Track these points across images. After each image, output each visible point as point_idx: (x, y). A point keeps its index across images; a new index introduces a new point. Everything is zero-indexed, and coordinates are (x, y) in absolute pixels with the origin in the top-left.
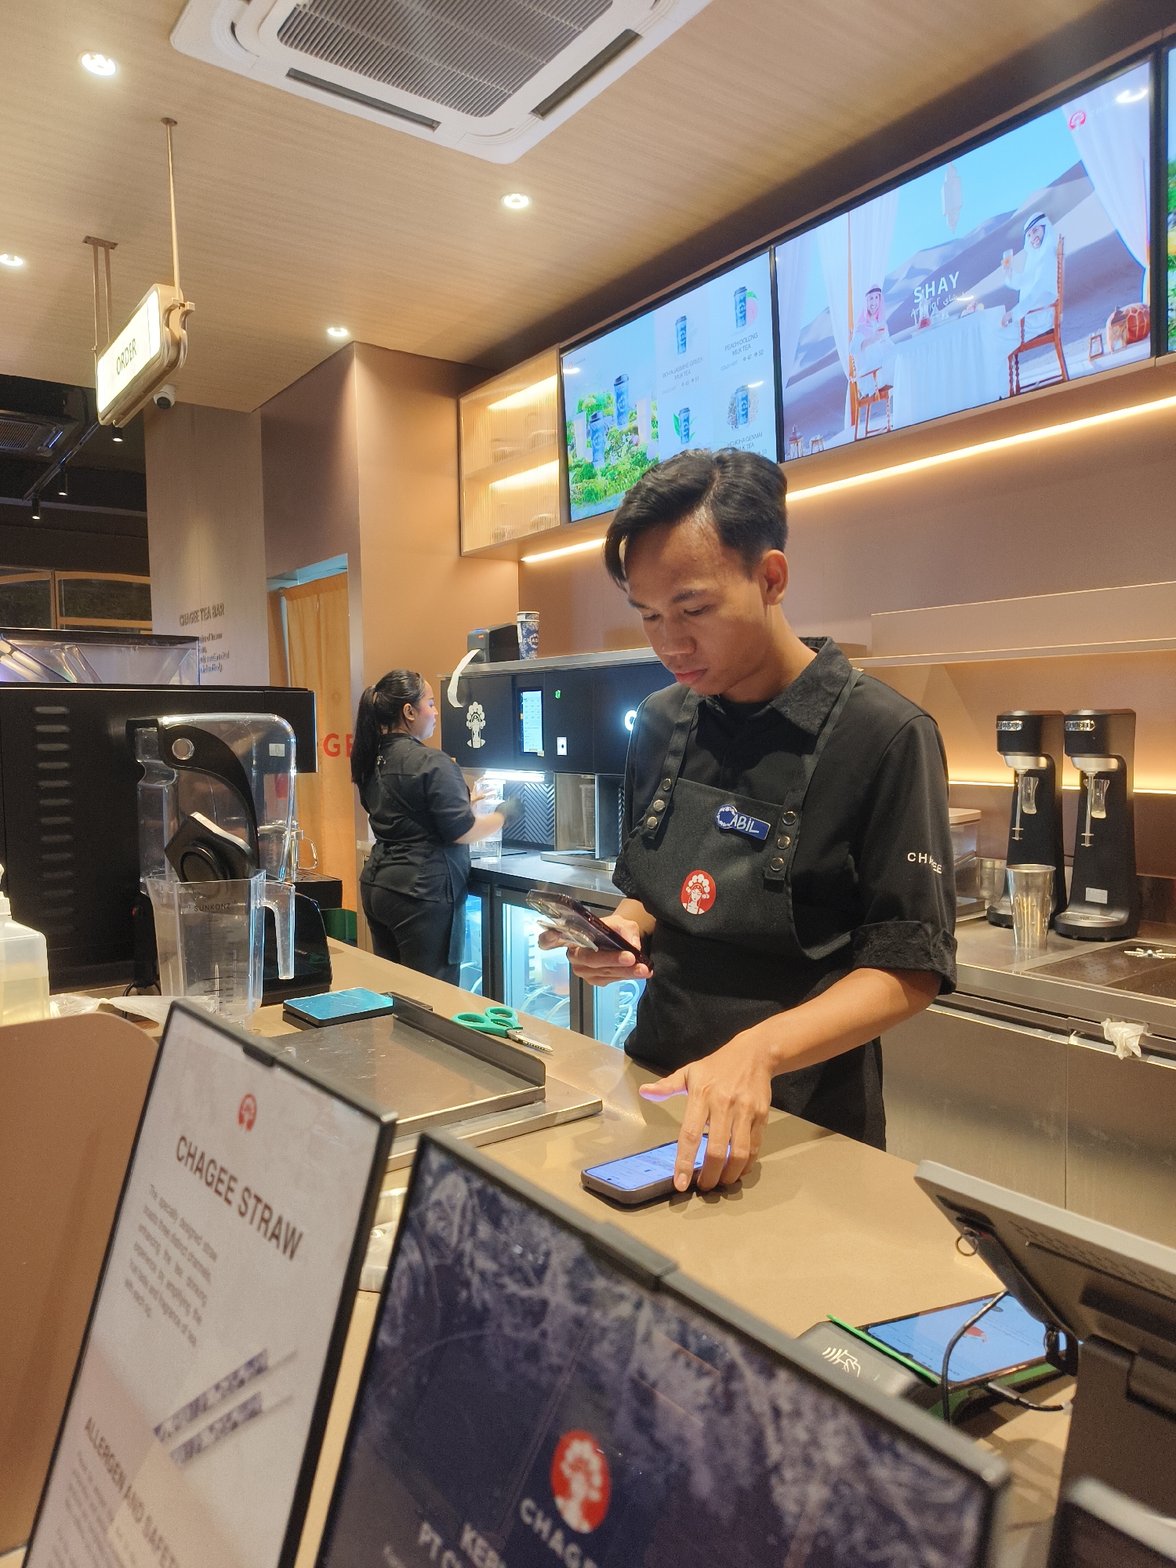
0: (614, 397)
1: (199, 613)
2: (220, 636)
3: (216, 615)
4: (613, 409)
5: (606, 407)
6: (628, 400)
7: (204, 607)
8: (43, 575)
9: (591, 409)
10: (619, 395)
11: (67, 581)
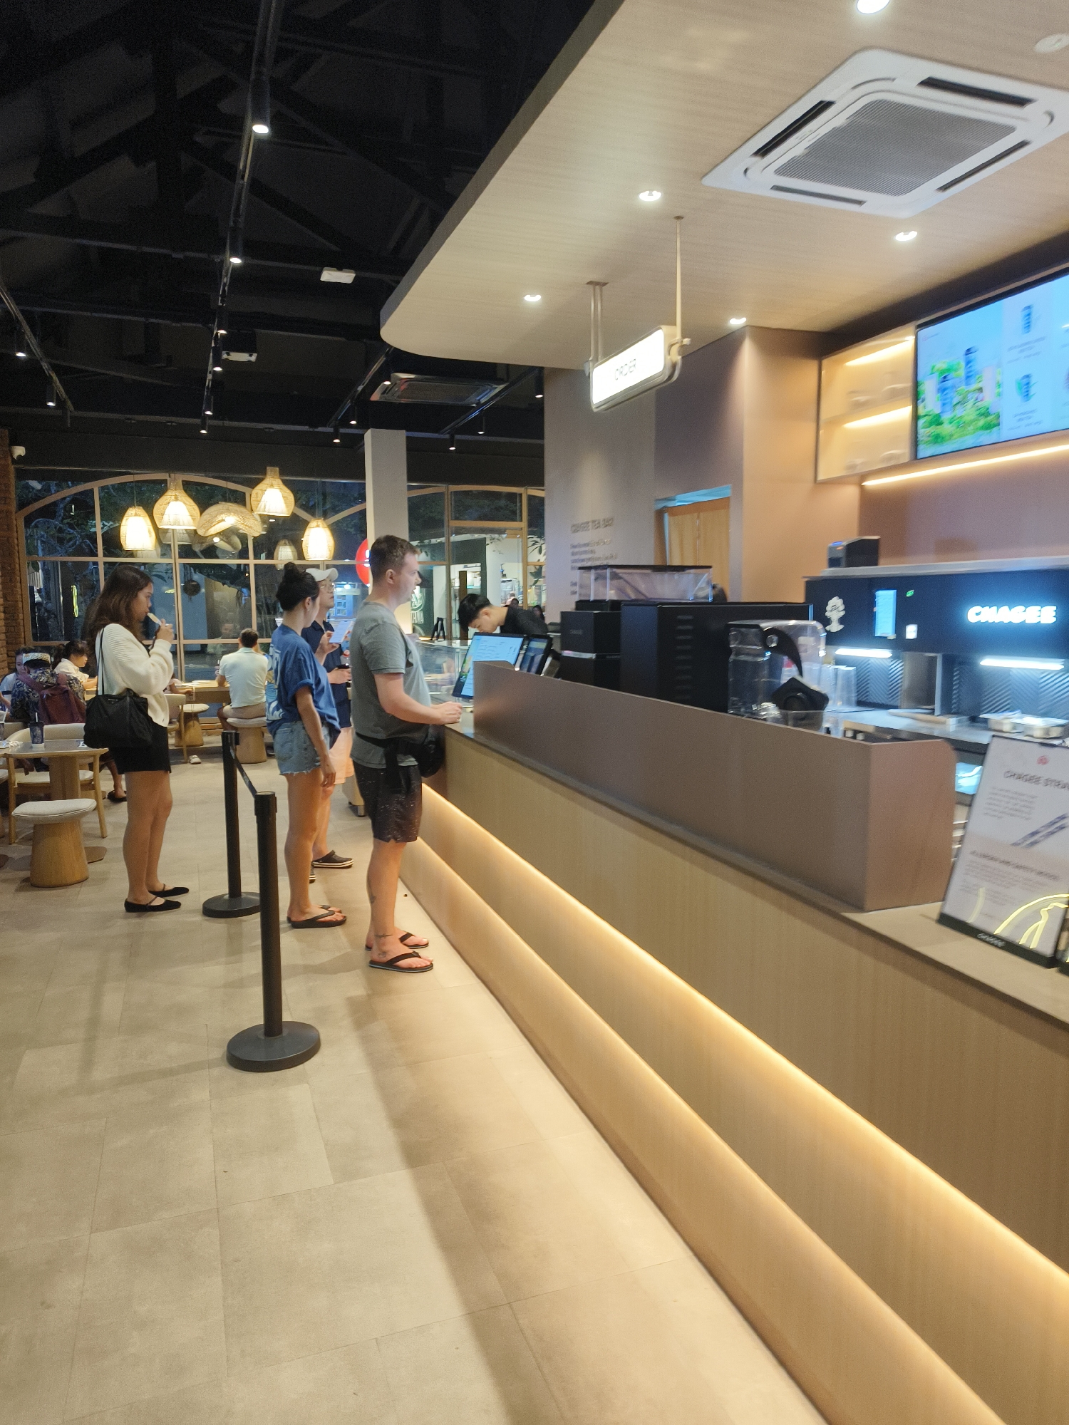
0: (963, 364)
1: (591, 524)
3: (607, 526)
4: (962, 373)
5: (956, 370)
6: (976, 366)
7: (596, 519)
8: (440, 488)
9: (942, 372)
10: (968, 362)
11: (456, 493)
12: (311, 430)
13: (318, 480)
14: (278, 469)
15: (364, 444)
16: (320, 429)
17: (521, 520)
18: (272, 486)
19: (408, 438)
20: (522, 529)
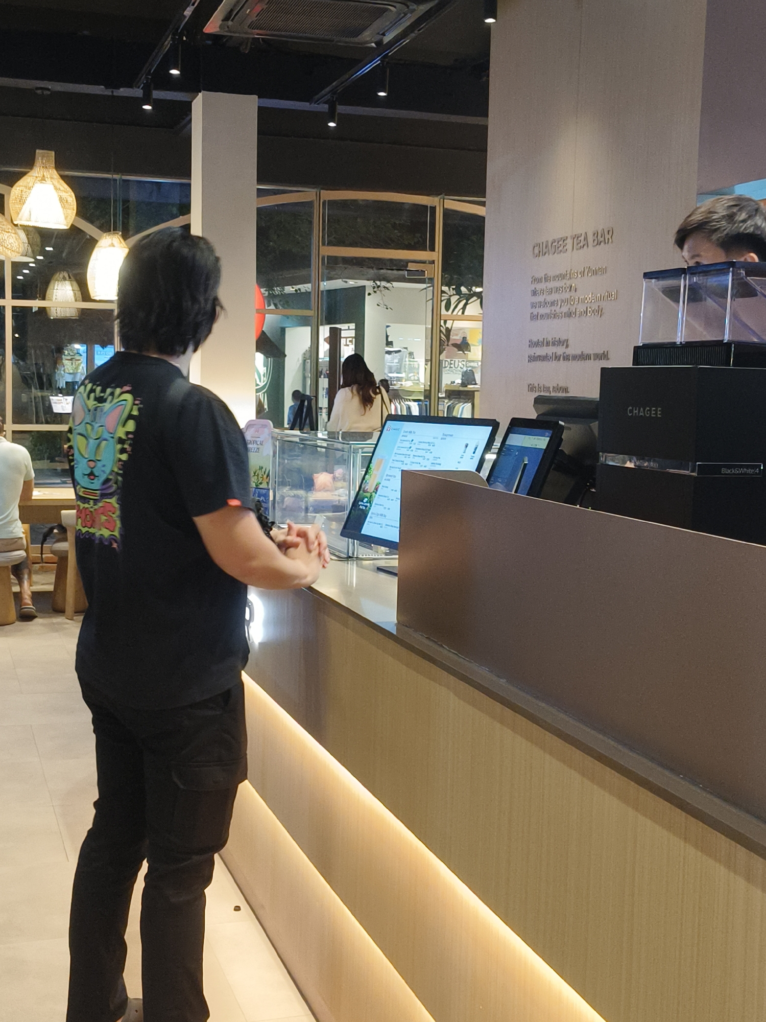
1: (569, 241)
2: (603, 271)
3: (599, 243)
7: (579, 232)
8: (307, 194)
11: (332, 204)
12: (108, 92)
13: (116, 177)
14: (53, 153)
15: (191, 120)
16: (123, 92)
17: (432, 249)
18: (43, 179)
19: (261, 110)
20: (433, 262)
